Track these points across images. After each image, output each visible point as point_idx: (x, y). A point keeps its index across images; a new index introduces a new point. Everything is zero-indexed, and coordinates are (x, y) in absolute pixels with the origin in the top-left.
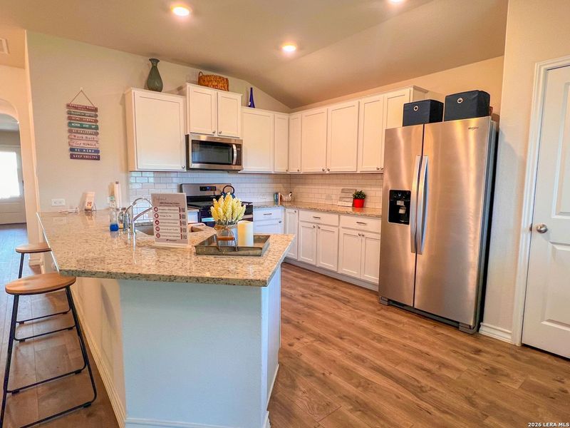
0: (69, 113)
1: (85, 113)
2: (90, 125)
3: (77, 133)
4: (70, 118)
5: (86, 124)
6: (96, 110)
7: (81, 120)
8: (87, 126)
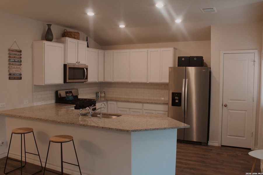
0: (9, 54)
1: (16, 54)
2: (18, 60)
3: (13, 65)
4: (9, 57)
5: (17, 60)
6: (21, 51)
7: (15, 57)
8: (17, 61)
